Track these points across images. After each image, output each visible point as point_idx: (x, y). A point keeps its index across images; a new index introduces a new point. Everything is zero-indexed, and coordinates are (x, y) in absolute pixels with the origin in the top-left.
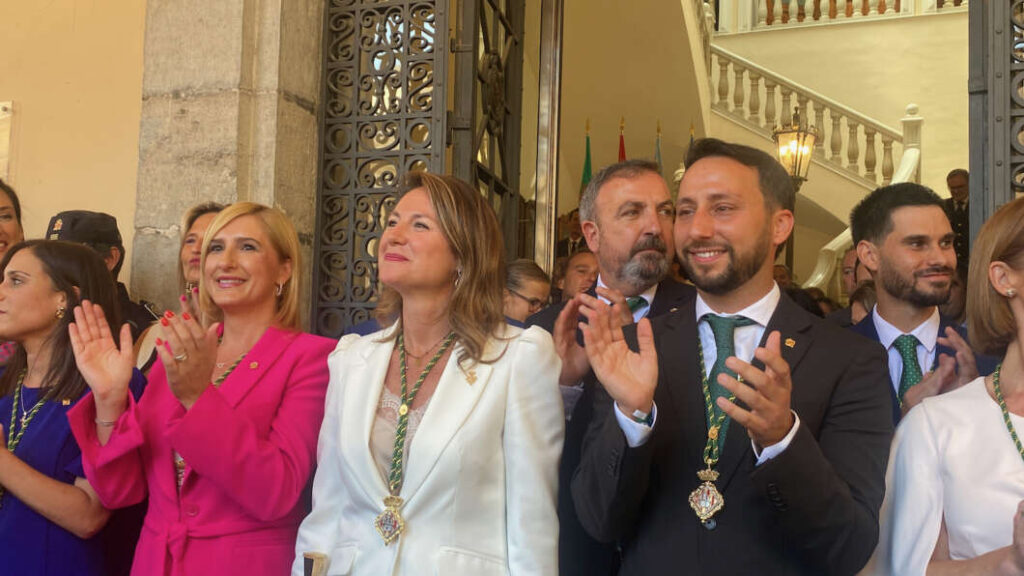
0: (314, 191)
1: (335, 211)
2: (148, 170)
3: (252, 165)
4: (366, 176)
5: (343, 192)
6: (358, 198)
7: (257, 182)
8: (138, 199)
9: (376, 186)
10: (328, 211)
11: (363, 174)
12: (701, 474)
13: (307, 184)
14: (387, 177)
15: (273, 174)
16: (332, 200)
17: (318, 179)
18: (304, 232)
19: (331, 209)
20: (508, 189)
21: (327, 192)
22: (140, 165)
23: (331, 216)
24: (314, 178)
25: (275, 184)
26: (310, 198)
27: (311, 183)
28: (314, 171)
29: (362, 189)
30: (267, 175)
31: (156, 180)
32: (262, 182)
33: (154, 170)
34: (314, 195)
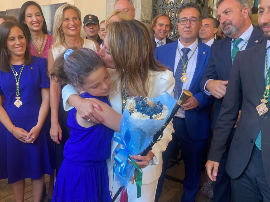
0: (151, 8)
1: (157, 13)
2: (108, 4)
3: (135, 2)
4: (166, 3)
5: (159, 8)
6: (163, 10)
7: (137, 6)
8: (106, 12)
9: (168, 6)
10: (155, 14)
11: (165, 2)
12: (262, 100)
13: (149, 6)
14: (171, 3)
15: (141, 4)
16: (156, 11)
17: (152, 4)
18: (149, 20)
19: (156, 13)
20: (205, 5)
21: (155, 8)
22: (107, 3)
23: (156, 15)
24: (151, 4)
25: (141, 7)
26: (150, 10)
27: (151, 5)
28: (151, 2)
29: (164, 7)
30: (139, 4)
31: (111, 7)
32: (138, 6)
33: (110, 4)
34: (151, 9)
